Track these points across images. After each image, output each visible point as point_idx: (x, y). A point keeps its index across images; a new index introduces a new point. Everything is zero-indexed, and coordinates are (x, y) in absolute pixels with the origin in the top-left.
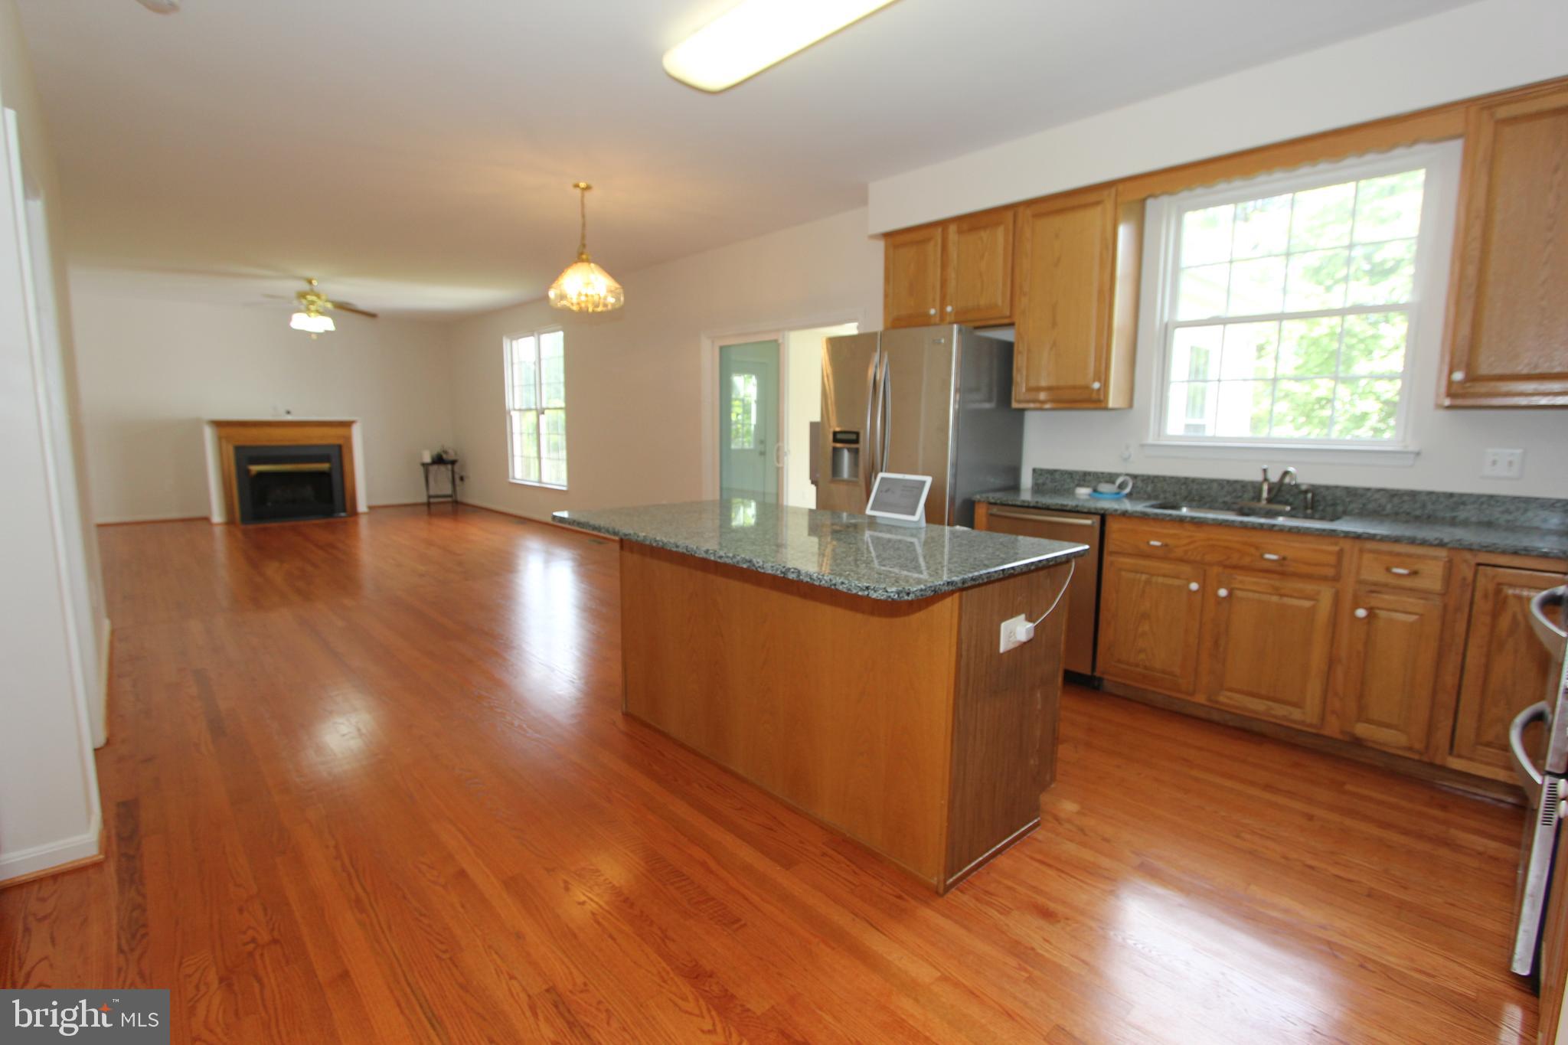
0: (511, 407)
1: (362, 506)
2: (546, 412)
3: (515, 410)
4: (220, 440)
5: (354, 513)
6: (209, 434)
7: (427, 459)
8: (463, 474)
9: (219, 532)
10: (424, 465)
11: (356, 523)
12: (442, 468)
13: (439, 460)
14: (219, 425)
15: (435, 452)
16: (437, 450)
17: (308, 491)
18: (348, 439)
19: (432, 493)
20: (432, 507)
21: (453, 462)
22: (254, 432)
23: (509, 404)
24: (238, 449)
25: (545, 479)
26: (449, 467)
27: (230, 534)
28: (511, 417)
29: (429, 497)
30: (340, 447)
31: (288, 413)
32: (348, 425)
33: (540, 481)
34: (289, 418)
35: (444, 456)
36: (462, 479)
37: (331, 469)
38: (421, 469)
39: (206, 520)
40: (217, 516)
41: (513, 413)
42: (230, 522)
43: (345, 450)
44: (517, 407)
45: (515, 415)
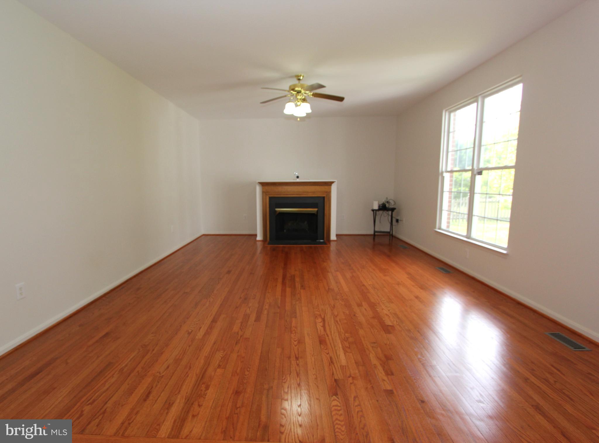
0: (444, 170)
1: (333, 237)
2: (484, 172)
3: (447, 172)
4: (263, 192)
5: (329, 241)
6: (258, 190)
7: (376, 207)
8: (399, 218)
9: (259, 246)
10: (373, 210)
11: (329, 248)
12: (385, 213)
13: (383, 208)
14: (263, 185)
15: (381, 203)
16: (383, 200)
17: (305, 225)
18: (329, 193)
19: (376, 230)
20: (376, 238)
21: (393, 210)
22: (279, 189)
23: (442, 167)
24: (271, 199)
25: (474, 235)
26: (390, 212)
27: (264, 247)
28: (443, 178)
29: (375, 232)
30: (324, 198)
31: (298, 177)
32: (330, 184)
33: (468, 236)
34: (298, 180)
35: (387, 205)
36: (397, 221)
37: (317, 212)
38: (372, 212)
39: (254, 237)
40: (259, 237)
41: (445, 174)
42: (264, 240)
43: (326, 200)
44: (449, 169)
45: (447, 176)
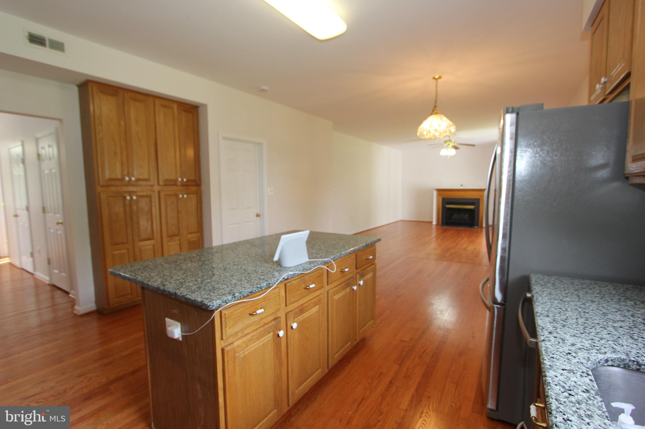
4: (438, 195)
5: (482, 227)
6: (435, 193)
9: (434, 227)
11: (482, 230)
14: (439, 191)
17: (466, 216)
18: (482, 197)
22: (449, 193)
24: (443, 199)
27: (437, 229)
30: (479, 199)
31: (462, 186)
32: (482, 191)
34: (462, 188)
37: (475, 208)
39: (431, 222)
40: (434, 223)
42: (437, 224)
43: (481, 201)
